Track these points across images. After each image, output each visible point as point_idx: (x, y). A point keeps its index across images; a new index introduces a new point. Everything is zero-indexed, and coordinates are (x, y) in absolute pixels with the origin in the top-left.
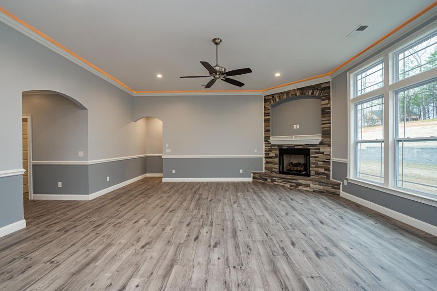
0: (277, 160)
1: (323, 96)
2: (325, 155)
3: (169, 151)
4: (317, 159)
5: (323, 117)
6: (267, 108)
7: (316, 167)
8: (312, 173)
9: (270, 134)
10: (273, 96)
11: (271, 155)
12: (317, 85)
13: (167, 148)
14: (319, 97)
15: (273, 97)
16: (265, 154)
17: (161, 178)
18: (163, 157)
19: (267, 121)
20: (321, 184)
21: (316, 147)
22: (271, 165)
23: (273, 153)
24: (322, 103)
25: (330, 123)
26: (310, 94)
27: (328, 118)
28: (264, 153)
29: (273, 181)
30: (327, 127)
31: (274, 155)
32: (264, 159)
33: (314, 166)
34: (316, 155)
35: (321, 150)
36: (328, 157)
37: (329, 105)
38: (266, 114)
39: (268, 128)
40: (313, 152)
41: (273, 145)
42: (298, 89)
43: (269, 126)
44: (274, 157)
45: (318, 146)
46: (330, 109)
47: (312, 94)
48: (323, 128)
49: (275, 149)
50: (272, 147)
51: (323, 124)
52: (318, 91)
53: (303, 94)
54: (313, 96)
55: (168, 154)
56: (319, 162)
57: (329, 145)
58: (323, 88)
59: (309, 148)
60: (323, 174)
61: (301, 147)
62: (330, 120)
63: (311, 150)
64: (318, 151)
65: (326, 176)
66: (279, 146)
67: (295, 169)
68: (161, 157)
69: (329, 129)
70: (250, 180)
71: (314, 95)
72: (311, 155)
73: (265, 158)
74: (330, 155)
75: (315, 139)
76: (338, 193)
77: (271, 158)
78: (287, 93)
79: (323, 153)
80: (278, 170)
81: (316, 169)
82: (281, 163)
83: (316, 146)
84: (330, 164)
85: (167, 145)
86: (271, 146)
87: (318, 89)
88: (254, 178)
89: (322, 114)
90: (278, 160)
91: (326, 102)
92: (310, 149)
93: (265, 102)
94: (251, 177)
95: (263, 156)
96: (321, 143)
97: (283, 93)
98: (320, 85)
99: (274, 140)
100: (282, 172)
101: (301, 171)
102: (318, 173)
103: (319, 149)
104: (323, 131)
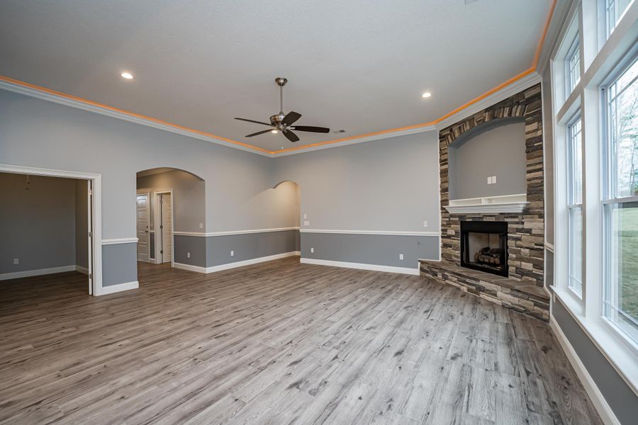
0: (457, 242)
1: (528, 116)
2: (534, 235)
3: (307, 223)
4: (518, 242)
5: (528, 158)
6: (444, 152)
7: (517, 259)
8: (511, 269)
9: (449, 196)
10: (450, 128)
11: (451, 232)
12: (517, 94)
13: (306, 220)
14: (520, 119)
15: (451, 130)
16: (442, 230)
17: (300, 257)
18: (301, 231)
19: (444, 173)
20: (515, 293)
21: (517, 220)
22: (449, 250)
23: (452, 229)
24: (526, 131)
25: (541, 170)
26: (506, 115)
27: (537, 160)
28: (440, 228)
29: (445, 278)
30: (537, 178)
31: (454, 234)
32: (440, 239)
33: (514, 256)
34: (518, 235)
35: (527, 226)
36: (539, 240)
37: (539, 133)
38: (443, 162)
39: (446, 185)
40: (513, 228)
41: (452, 216)
42: (487, 110)
43: (446, 182)
44: (453, 236)
45: (520, 217)
46: (542, 141)
47: (510, 114)
48: (529, 180)
49: (455, 223)
50: (451, 219)
51: (529, 172)
52: (520, 106)
53: (494, 118)
54: (511, 120)
55: (307, 227)
56: (522, 250)
57: (541, 216)
58: (527, 99)
59: (506, 220)
60: (529, 273)
61: (493, 219)
62: (542, 163)
63: (509, 226)
64: (520, 226)
65: (535, 280)
66: (461, 216)
67: (486, 261)
68: (298, 231)
69: (539, 181)
70: (416, 272)
71: (513, 115)
72: (509, 235)
73: (442, 237)
74: (543, 236)
75: (516, 202)
76: (544, 317)
77: (449, 237)
78: (470, 120)
79: (529, 231)
80: (459, 260)
81: (518, 263)
82: (465, 247)
83: (517, 217)
84: (543, 254)
85: (305, 216)
86: (449, 218)
87: (518, 104)
88: (422, 269)
89: (527, 152)
90: (460, 241)
91: (534, 126)
92: (506, 223)
93: (440, 142)
94: (417, 268)
95: (439, 234)
96: (527, 212)
97: (464, 122)
98: (521, 94)
99: (455, 206)
100: (465, 263)
101: (495, 265)
102: (521, 272)
103: (523, 223)
104: (529, 186)
